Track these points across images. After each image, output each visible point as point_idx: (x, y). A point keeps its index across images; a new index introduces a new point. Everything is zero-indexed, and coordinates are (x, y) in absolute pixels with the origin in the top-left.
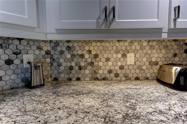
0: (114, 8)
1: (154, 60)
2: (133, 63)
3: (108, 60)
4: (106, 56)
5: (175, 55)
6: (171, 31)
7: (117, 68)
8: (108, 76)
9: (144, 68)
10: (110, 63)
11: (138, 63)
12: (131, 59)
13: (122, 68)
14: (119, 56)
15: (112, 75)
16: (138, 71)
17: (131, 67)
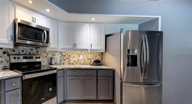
0: (76, 44)
1: (89, 58)
2: (82, 59)
3: (74, 57)
4: (73, 56)
5: (96, 56)
6: (91, 50)
7: (77, 60)
8: (74, 63)
9: (86, 60)
10: (74, 58)
11: (84, 59)
12: (81, 57)
13: (78, 60)
14: (78, 56)
15: (75, 63)
16: (84, 61)
17: (81, 60)
